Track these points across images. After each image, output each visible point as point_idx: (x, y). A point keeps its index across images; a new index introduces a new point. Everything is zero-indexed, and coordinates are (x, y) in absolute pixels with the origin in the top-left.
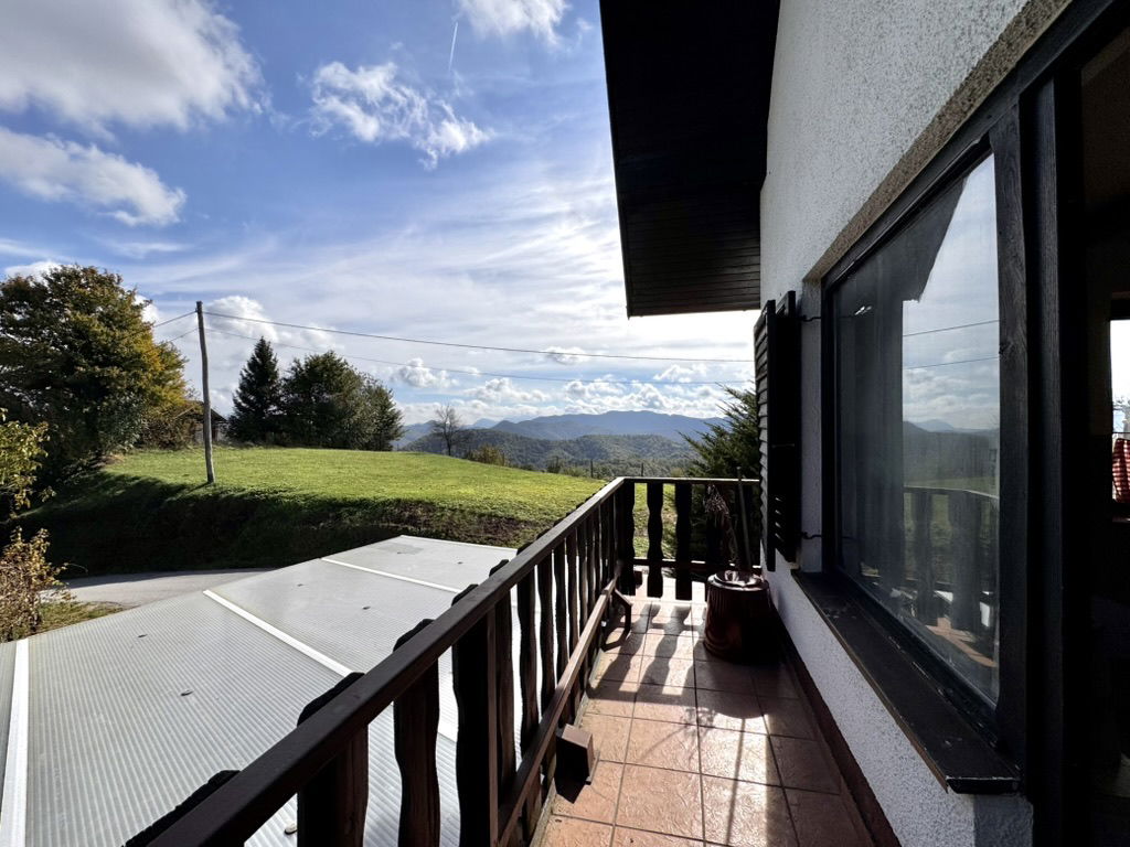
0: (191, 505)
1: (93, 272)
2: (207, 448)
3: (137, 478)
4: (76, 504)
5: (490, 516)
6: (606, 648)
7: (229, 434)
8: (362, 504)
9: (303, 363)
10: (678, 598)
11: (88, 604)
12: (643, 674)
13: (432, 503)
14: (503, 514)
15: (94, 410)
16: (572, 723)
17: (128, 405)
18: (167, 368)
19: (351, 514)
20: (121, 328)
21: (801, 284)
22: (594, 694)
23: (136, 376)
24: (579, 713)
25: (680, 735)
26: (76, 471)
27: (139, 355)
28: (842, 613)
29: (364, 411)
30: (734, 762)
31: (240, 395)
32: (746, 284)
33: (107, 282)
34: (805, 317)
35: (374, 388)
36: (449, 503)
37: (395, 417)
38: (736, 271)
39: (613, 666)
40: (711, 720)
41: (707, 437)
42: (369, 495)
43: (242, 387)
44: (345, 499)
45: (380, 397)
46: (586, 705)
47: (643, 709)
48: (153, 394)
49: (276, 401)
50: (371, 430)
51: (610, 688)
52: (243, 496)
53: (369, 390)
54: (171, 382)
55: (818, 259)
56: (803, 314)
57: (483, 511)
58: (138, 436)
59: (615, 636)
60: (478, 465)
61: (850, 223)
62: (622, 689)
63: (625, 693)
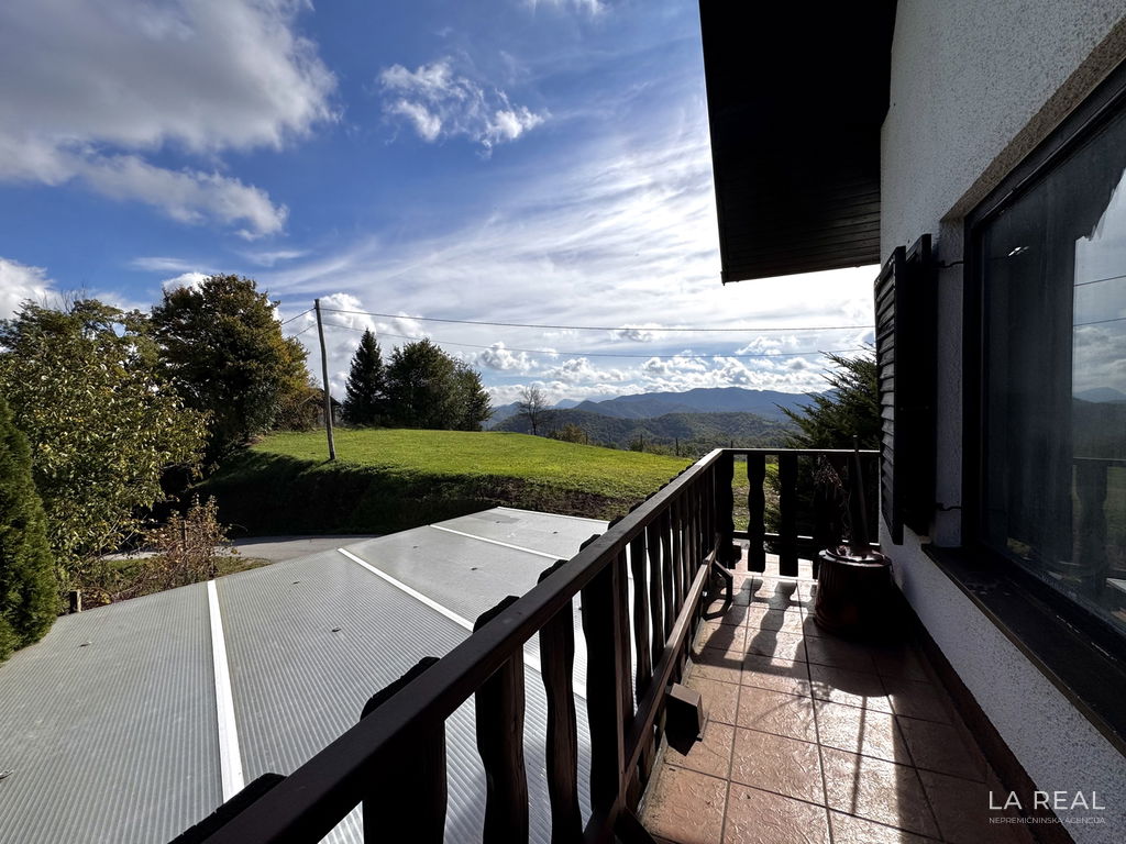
0: (318, 479)
1: (235, 279)
2: (329, 429)
3: (276, 455)
4: (233, 478)
5: (577, 492)
6: (709, 617)
7: (344, 417)
8: (459, 479)
9: (402, 351)
10: (781, 574)
11: (247, 559)
12: (749, 644)
13: (521, 479)
14: (589, 490)
15: (241, 398)
16: (679, 683)
17: (265, 394)
18: (293, 360)
19: (450, 488)
20: (258, 327)
21: (938, 226)
22: (698, 660)
23: (271, 368)
24: (684, 675)
25: (794, 706)
26: (231, 450)
27: (271, 350)
28: (991, 589)
29: (457, 395)
30: (856, 737)
31: (352, 382)
32: (858, 237)
33: (246, 287)
34: (943, 262)
35: (464, 371)
36: (538, 480)
37: (484, 398)
38: (849, 223)
39: (716, 635)
40: (827, 694)
41: (809, 411)
42: (465, 471)
43: (352, 375)
44: (443, 475)
45: (470, 380)
46: (690, 668)
47: (751, 677)
48: (284, 383)
49: (380, 386)
50: (463, 412)
51: (715, 654)
52: (359, 471)
53: (460, 374)
54: (297, 373)
55: (962, 193)
56: (941, 259)
57: (570, 488)
58: (273, 420)
59: (717, 606)
60: (563, 444)
61: (1011, 145)
62: (727, 657)
63: (731, 661)
